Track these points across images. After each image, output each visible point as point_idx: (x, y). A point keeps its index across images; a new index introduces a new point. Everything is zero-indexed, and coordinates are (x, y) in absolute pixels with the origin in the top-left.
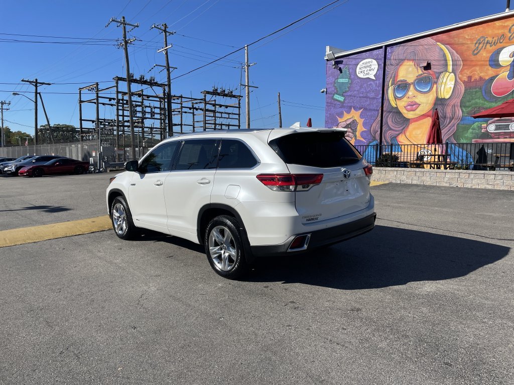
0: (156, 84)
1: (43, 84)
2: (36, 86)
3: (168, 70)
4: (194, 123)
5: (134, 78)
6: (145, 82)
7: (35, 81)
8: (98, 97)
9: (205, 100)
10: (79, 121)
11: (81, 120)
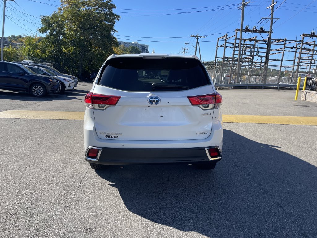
0: (264, 32)
1: (201, 37)
2: (197, 39)
3: (272, 21)
4: (295, 59)
5: (248, 29)
6: (256, 31)
7: (197, 36)
8: (226, 43)
9: (303, 41)
10: (215, 58)
11: (216, 58)
